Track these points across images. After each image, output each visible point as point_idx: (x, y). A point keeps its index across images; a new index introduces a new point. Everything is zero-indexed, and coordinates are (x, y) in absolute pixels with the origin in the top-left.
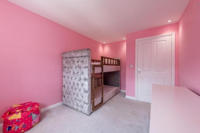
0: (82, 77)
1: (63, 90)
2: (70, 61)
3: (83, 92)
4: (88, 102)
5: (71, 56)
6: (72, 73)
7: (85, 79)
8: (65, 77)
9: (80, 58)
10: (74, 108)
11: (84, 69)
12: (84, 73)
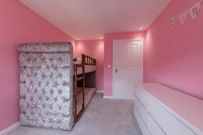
0: (60, 81)
1: (21, 104)
2: (34, 58)
3: (62, 102)
4: (70, 114)
5: (39, 50)
6: (39, 76)
7: (65, 84)
8: (25, 82)
9: (55, 54)
10: (45, 126)
11: (63, 70)
12: (64, 76)
